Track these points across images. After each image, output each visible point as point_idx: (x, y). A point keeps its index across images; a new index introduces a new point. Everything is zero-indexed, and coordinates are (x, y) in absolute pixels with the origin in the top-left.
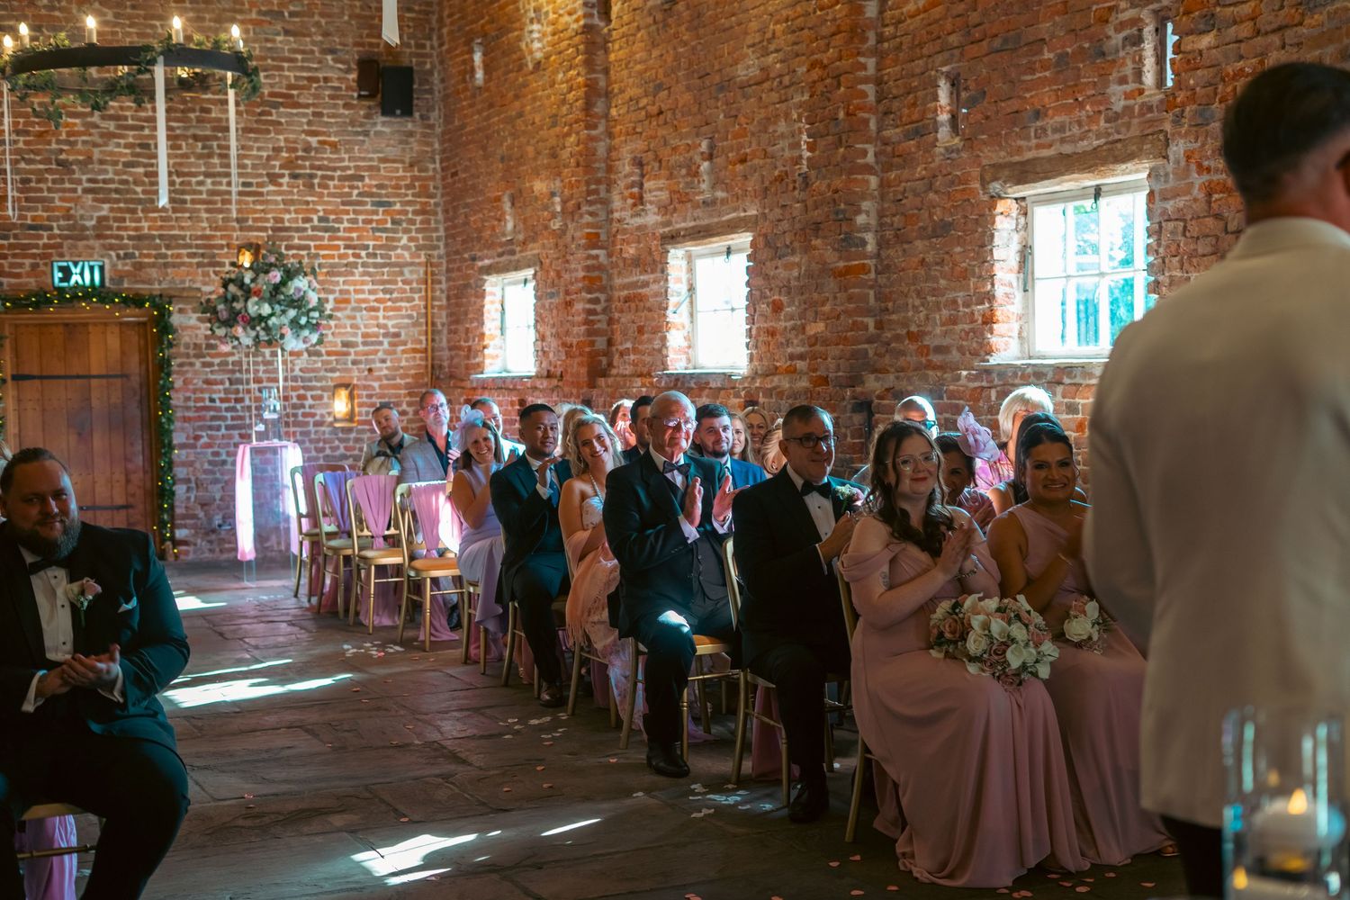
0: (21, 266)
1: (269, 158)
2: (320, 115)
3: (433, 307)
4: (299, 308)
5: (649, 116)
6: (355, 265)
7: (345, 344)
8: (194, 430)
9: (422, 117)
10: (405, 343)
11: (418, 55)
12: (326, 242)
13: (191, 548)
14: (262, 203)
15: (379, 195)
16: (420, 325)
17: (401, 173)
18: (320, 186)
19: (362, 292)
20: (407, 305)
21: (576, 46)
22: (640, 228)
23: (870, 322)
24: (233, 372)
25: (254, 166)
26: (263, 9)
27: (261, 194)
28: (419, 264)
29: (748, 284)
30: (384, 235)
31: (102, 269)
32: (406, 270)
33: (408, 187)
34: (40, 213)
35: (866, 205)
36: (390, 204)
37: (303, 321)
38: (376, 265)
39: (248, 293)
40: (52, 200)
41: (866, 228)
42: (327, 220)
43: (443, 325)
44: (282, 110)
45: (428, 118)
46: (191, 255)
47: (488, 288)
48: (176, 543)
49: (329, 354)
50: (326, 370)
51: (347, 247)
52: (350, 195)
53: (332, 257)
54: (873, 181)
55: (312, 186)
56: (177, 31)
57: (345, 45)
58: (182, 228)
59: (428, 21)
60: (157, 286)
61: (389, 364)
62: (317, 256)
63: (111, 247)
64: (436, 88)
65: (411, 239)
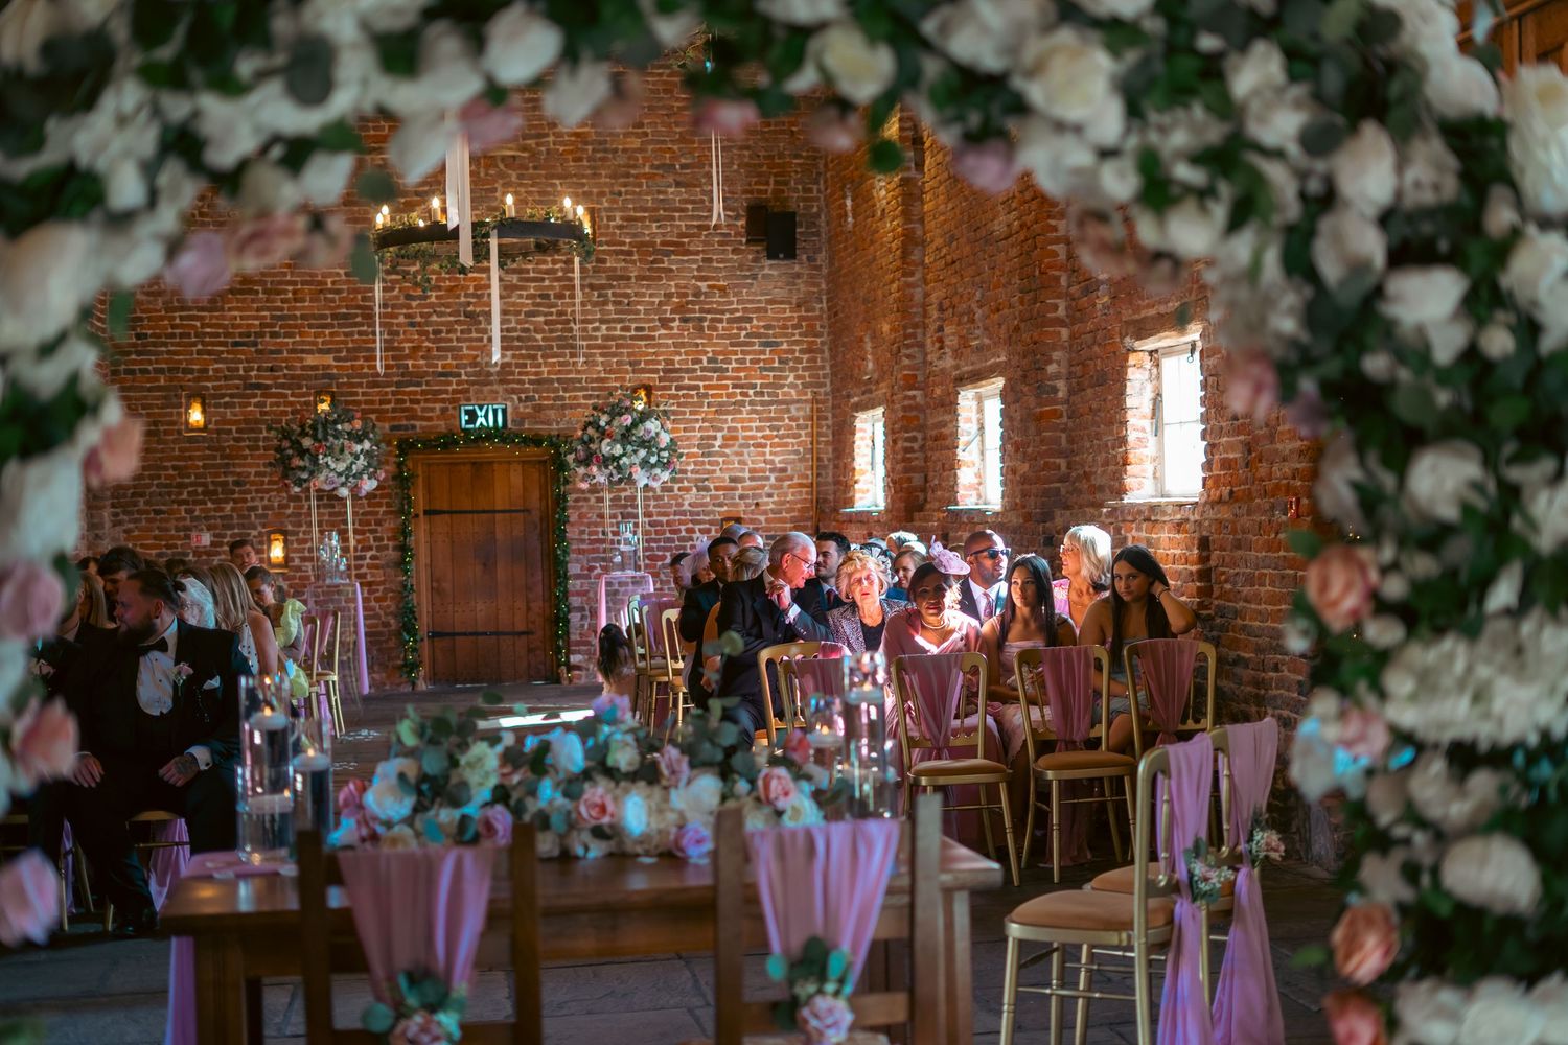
0: (432, 410)
1: (660, 303)
2: (710, 260)
3: (818, 443)
4: (649, 448)
5: (947, 265)
6: (742, 403)
7: (733, 480)
8: (588, 561)
9: (809, 259)
10: (791, 478)
11: (805, 200)
12: (715, 382)
13: (583, 673)
14: (654, 346)
15: (767, 336)
16: (806, 460)
17: (788, 314)
18: (709, 328)
19: (750, 429)
20: (794, 441)
21: (896, 198)
22: (943, 371)
23: (1062, 462)
24: (626, 506)
25: (647, 312)
26: (656, 163)
27: (653, 338)
28: (806, 401)
29: (1001, 425)
30: (771, 374)
31: (504, 412)
32: (793, 408)
33: (795, 327)
34: (449, 361)
35: (1056, 355)
36: (777, 344)
37: (653, 460)
38: (763, 403)
39: (603, 434)
40: (461, 348)
41: (1057, 376)
42: (716, 361)
43: (829, 460)
44: (673, 257)
45: (815, 260)
46: (586, 397)
47: (858, 424)
48: (570, 668)
49: (717, 489)
50: (714, 505)
51: (735, 386)
52: (738, 336)
53: (721, 396)
54: (1065, 333)
55: (702, 328)
56: (510, 207)
57: (733, 193)
58: (578, 372)
59: (816, 166)
60: (555, 427)
61: (775, 498)
62: (706, 396)
63: (514, 391)
64: (822, 230)
65: (797, 377)
